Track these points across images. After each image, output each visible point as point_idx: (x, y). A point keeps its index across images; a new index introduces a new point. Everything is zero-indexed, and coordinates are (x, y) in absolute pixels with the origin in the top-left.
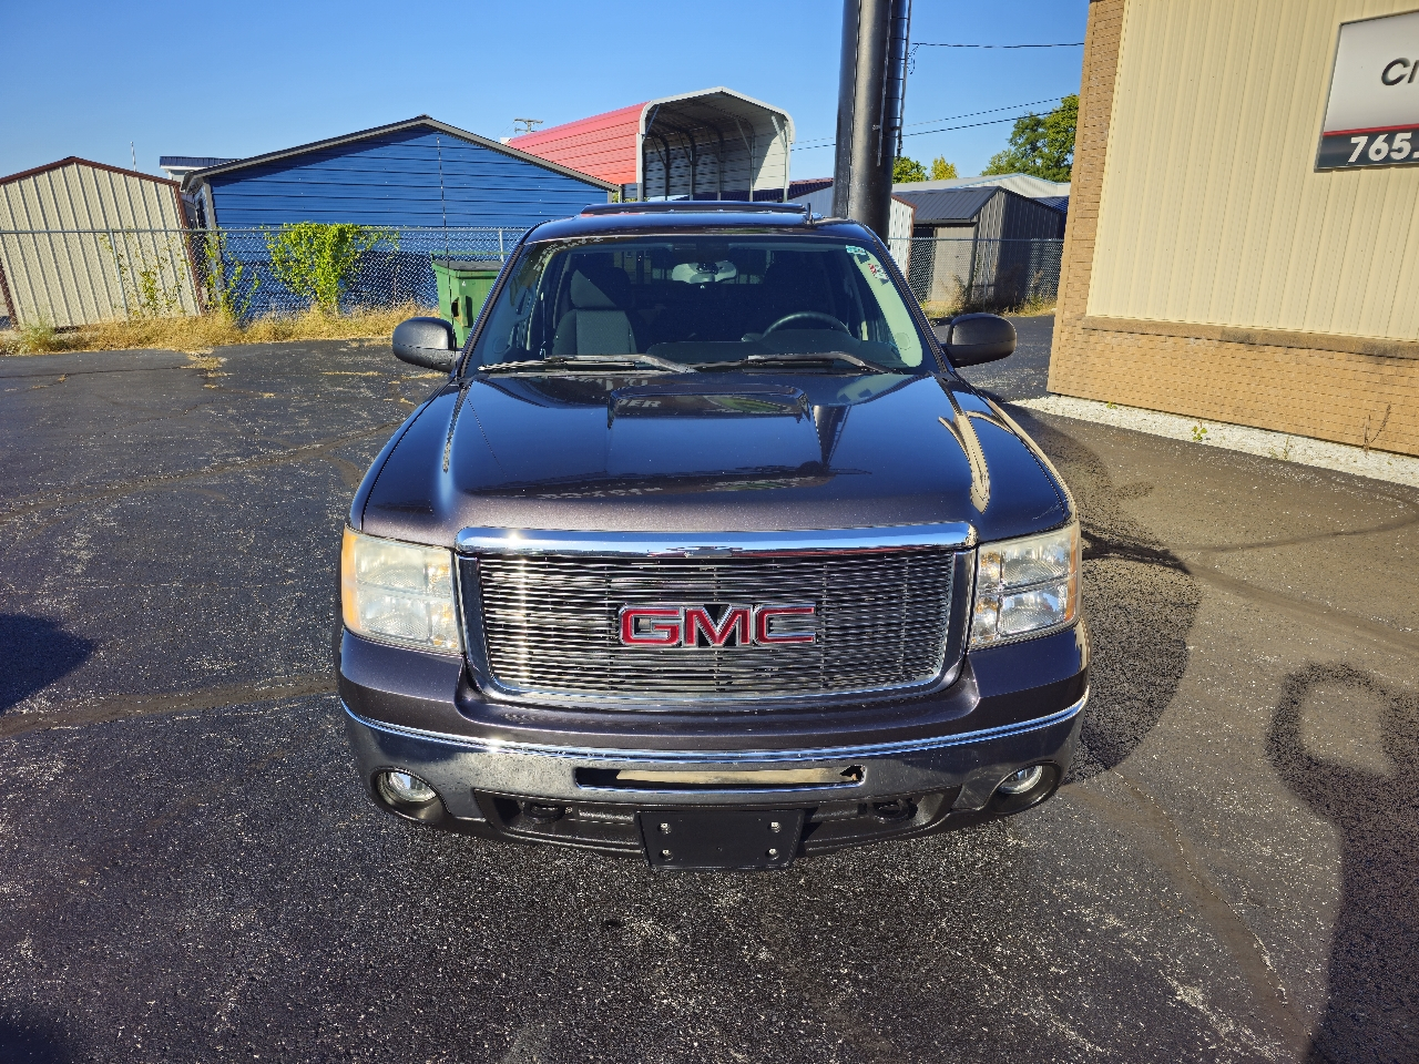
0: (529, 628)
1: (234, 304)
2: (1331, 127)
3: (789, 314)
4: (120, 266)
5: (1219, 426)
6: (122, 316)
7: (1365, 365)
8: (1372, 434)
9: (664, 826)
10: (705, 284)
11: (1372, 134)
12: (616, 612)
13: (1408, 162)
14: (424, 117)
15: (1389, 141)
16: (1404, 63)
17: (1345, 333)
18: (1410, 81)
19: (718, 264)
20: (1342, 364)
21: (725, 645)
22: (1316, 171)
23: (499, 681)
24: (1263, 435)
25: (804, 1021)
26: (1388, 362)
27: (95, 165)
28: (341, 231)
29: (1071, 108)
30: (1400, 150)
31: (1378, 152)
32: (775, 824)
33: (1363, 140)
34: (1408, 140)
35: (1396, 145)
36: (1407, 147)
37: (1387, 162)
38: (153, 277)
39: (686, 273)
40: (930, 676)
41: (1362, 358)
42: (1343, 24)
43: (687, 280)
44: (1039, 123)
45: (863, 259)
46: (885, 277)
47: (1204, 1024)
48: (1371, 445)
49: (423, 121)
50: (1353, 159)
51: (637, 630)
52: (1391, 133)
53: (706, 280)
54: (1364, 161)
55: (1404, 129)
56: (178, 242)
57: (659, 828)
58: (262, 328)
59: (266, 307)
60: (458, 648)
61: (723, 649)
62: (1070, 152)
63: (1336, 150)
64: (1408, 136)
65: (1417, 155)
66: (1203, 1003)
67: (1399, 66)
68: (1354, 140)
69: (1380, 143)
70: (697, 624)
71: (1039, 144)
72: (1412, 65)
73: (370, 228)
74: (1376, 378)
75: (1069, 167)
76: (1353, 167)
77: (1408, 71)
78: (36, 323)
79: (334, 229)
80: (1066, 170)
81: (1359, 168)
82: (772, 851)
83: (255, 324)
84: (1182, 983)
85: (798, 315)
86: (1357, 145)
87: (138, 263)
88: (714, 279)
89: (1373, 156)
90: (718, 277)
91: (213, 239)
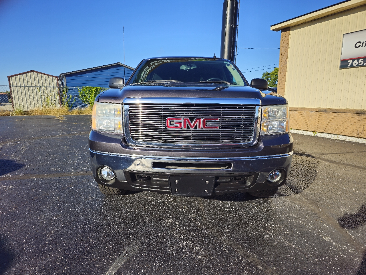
0: (142, 124)
1: (69, 105)
2: (343, 58)
3: (210, 78)
4: (41, 95)
5: (320, 133)
6: (41, 108)
7: (356, 116)
8: (360, 134)
9: (176, 181)
10: (188, 70)
11: (353, 60)
12: (165, 119)
13: (363, 66)
14: (119, 63)
15: (358, 61)
16: (360, 42)
17: (351, 108)
18: (362, 46)
19: (192, 65)
20: (350, 116)
21: (194, 129)
22: (340, 69)
23: (133, 140)
24: (331, 135)
25: (215, 241)
26: (362, 115)
27: (38, 72)
28: (97, 89)
29: (276, 70)
30: (361, 63)
31: (355, 64)
32: (207, 182)
33: (351, 61)
34: (362, 60)
35: (360, 62)
36: (363, 62)
37: (358, 66)
38: (49, 98)
39: (183, 67)
40: (250, 141)
41: (356, 114)
42: (344, 34)
43: (184, 69)
44: (268, 74)
45: (228, 65)
46: (234, 68)
47: (332, 244)
48: (360, 137)
49: (118, 64)
50: (349, 66)
51: (170, 124)
52: (358, 59)
53: (189, 69)
54: (352, 66)
55: (361, 58)
56: (56, 90)
57: (175, 181)
58: (75, 111)
59: (76, 106)
60: (122, 132)
61: (193, 130)
62: (277, 81)
63: (345, 64)
64: (363, 59)
65: (365, 64)
66: (330, 240)
67: (359, 43)
68: (349, 61)
69: (356, 61)
70: (187, 122)
71: (269, 79)
72: (362, 43)
73: (104, 88)
74: (360, 119)
75: (277, 85)
76: (349, 68)
77: (361, 44)
78: (19, 108)
79: (95, 88)
80: (276, 85)
81: (351, 68)
82: (206, 191)
83: (74, 110)
84: (324, 236)
85: (212, 79)
86: (350, 62)
87: (46, 95)
88: (191, 68)
89: (354, 65)
90: (192, 68)
91: (65, 89)
